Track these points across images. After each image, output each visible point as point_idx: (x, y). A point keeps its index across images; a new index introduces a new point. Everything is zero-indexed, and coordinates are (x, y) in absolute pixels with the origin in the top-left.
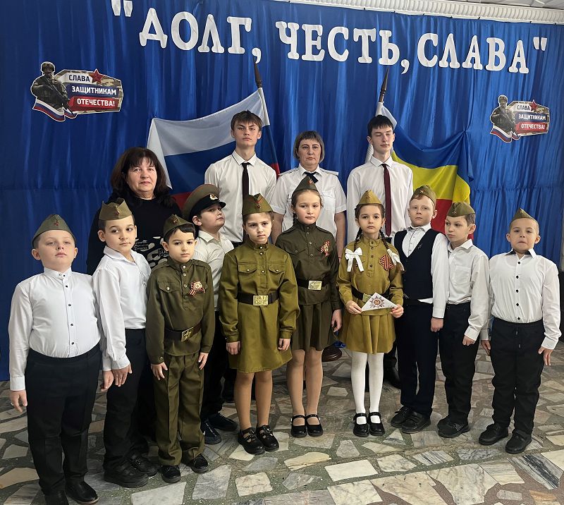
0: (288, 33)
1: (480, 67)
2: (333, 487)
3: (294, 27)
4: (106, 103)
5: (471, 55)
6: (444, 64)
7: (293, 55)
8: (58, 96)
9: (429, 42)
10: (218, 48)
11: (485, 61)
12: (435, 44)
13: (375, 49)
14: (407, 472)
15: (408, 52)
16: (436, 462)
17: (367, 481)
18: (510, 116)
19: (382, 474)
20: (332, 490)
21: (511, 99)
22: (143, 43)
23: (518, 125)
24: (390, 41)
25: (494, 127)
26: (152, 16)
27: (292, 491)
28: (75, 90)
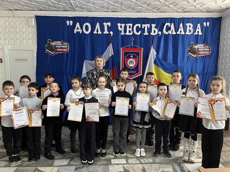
0: (121, 27)
1: (184, 33)
2: (111, 166)
3: (123, 25)
4: (65, 50)
5: (180, 30)
6: (170, 33)
8: (52, 49)
9: (167, 26)
12: (169, 26)
14: (135, 164)
16: (147, 162)
17: (122, 165)
18: (195, 49)
19: (128, 163)
20: (110, 166)
22: (75, 33)
25: (189, 53)
26: (78, 25)
27: (98, 165)
28: (57, 47)
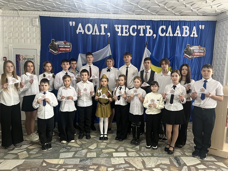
0: (118, 28)
1: (180, 35)
2: (113, 158)
3: (120, 26)
4: (67, 50)
5: (177, 32)
6: (167, 35)
7: (120, 34)
8: (55, 48)
9: (162, 29)
10: (98, 33)
11: (182, 34)
12: (165, 29)
13: (145, 31)
15: (155, 32)
17: (123, 158)
18: (191, 51)
19: (128, 156)
21: (191, 45)
22: (77, 33)
23: (193, 54)
24: (150, 29)
25: (185, 54)
28: (60, 46)
